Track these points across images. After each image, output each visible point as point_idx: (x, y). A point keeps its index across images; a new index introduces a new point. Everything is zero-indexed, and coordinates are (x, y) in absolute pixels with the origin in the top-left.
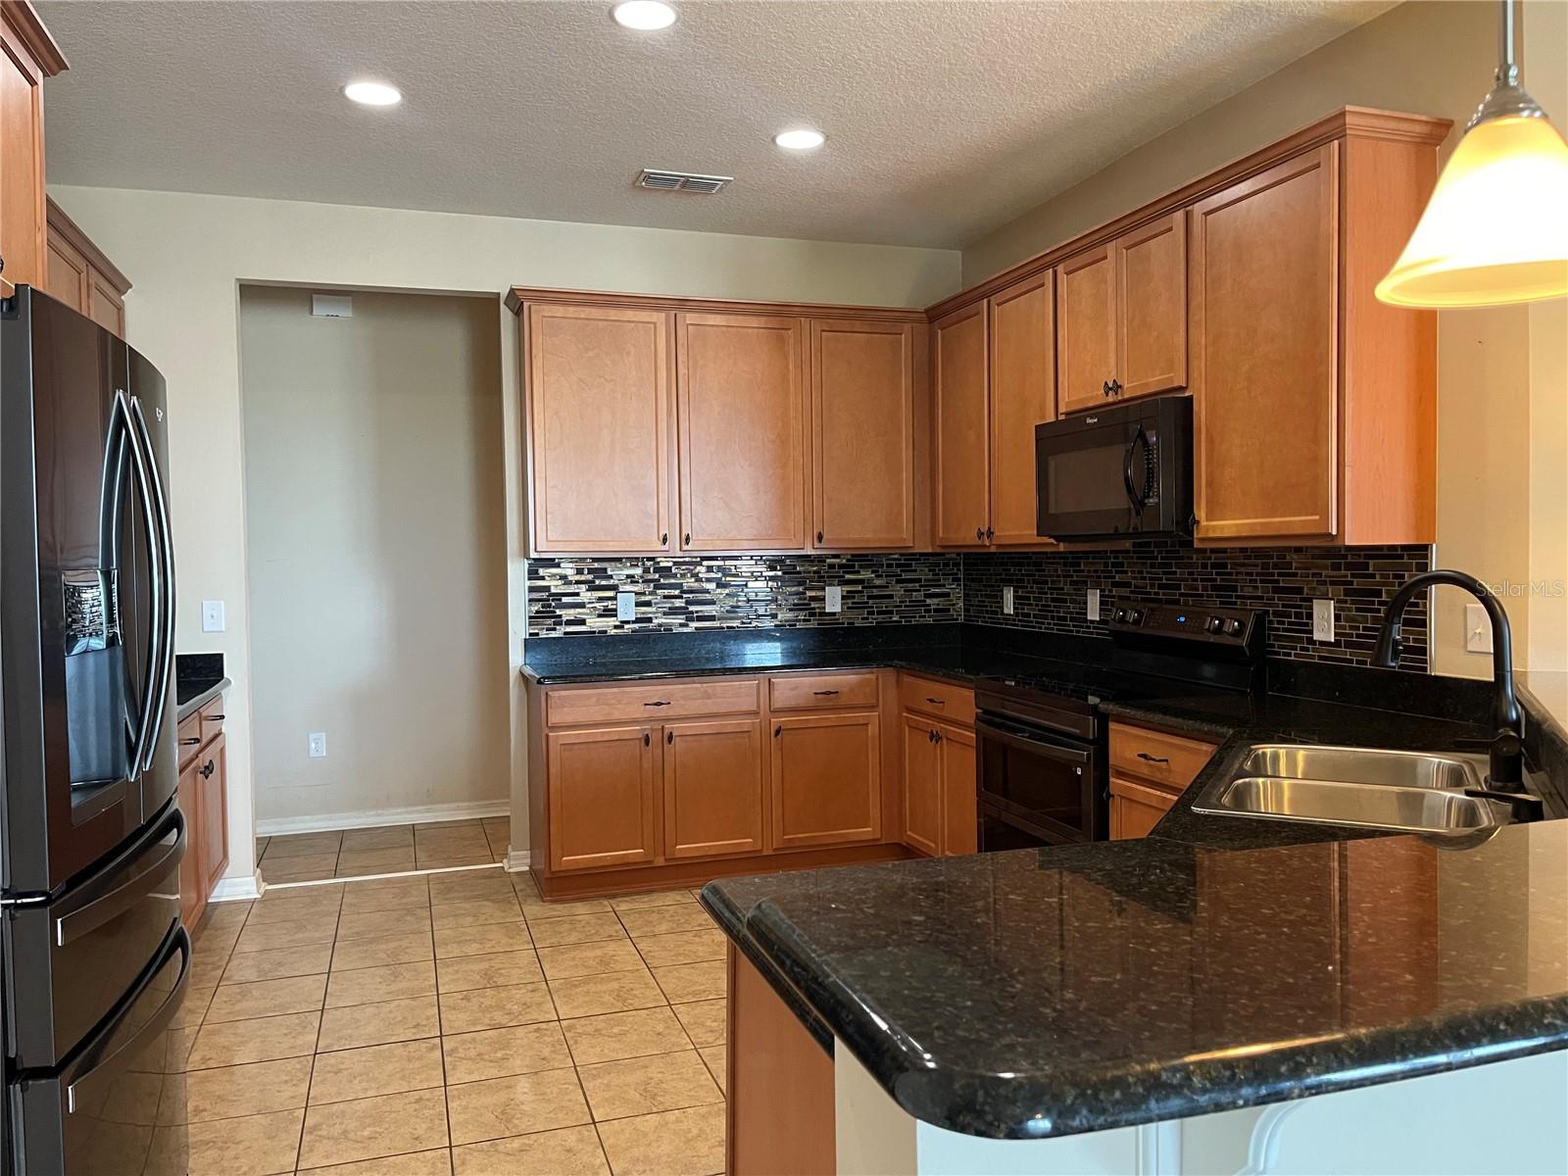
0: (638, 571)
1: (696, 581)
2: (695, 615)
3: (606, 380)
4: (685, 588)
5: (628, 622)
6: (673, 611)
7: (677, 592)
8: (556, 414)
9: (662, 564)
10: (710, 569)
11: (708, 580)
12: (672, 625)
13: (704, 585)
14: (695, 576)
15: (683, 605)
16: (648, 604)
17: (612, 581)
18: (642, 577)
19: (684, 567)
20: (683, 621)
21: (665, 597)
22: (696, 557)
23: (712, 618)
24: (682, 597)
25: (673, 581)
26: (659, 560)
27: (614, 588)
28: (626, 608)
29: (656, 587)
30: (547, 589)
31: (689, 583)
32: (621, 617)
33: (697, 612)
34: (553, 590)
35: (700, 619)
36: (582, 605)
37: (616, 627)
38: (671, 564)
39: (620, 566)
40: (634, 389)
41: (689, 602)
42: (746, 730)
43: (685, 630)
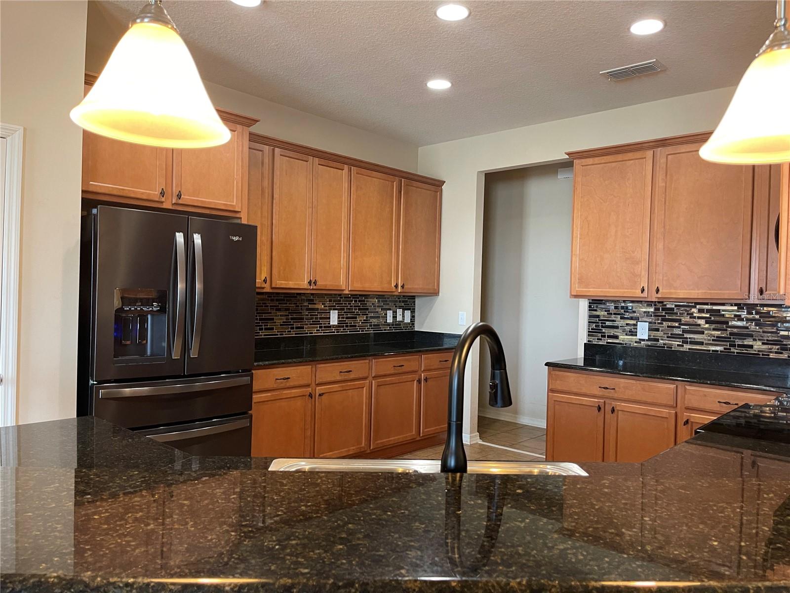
0: (652, 310)
1: (690, 318)
2: (689, 340)
3: (614, 196)
4: (683, 322)
5: (644, 340)
6: (674, 336)
7: (677, 325)
8: (586, 219)
9: (668, 306)
10: (701, 311)
11: (699, 318)
12: (672, 345)
13: (696, 320)
14: (691, 316)
15: (681, 333)
16: (657, 330)
17: (635, 314)
18: (654, 313)
19: (683, 309)
20: (681, 343)
21: (668, 327)
22: (692, 303)
23: (702, 343)
24: (680, 328)
25: (674, 317)
26: (665, 303)
27: (637, 319)
28: (643, 331)
29: (663, 320)
30: (598, 316)
31: (686, 319)
32: (639, 336)
33: (690, 338)
34: (602, 318)
35: (692, 343)
36: (617, 327)
37: (636, 342)
38: (673, 306)
39: (641, 305)
40: (631, 200)
41: (684, 331)
42: (665, 416)
43: (681, 349)
